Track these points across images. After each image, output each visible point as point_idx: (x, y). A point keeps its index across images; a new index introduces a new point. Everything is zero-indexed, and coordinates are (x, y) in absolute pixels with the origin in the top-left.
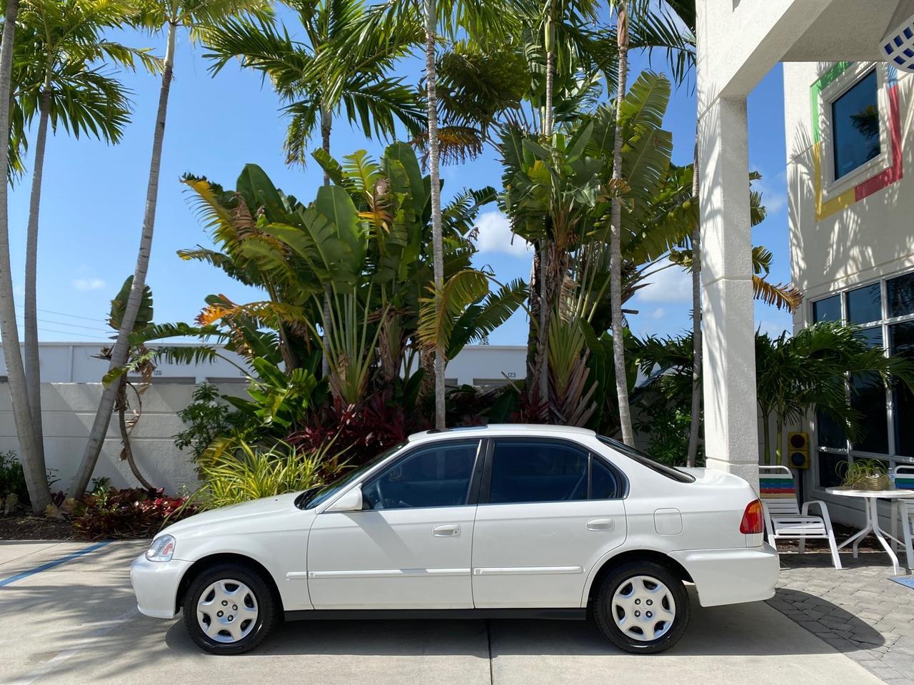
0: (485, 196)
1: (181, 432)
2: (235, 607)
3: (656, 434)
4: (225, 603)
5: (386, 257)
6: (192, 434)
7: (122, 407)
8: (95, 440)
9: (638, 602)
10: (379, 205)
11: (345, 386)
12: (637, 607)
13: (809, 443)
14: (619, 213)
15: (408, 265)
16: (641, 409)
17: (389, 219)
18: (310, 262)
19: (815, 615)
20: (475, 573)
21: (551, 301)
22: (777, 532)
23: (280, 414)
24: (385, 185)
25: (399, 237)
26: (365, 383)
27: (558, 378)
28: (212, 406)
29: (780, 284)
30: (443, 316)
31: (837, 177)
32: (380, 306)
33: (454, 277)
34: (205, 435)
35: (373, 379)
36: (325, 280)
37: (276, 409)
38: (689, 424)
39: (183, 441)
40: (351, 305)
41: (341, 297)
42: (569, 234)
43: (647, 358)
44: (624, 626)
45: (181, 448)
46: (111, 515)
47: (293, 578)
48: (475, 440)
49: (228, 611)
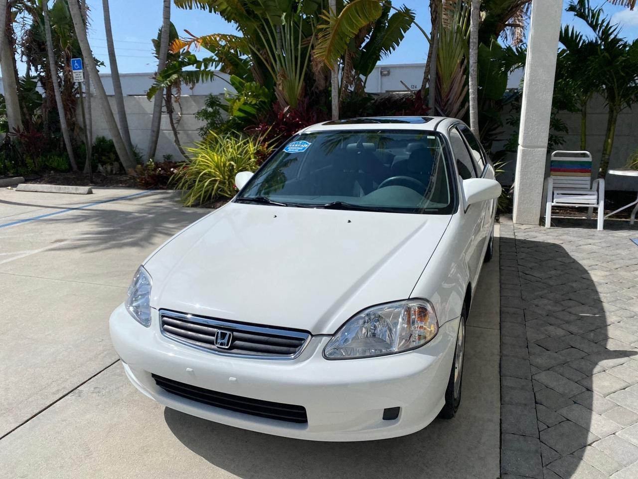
1: (202, 126)
6: (208, 128)
7: (170, 111)
22: (554, 201)
23: (241, 111)
27: (443, 84)
30: (334, 37)
33: (348, 5)
37: (234, 111)
39: (203, 132)
40: (288, 35)
45: (202, 136)
46: (156, 175)
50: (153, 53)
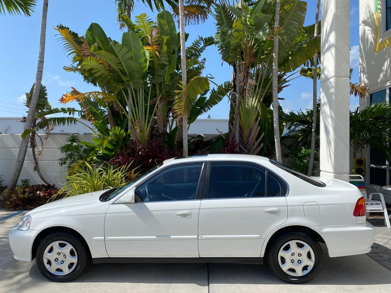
0: (209, 41)
1: (62, 158)
2: (65, 256)
3: (292, 159)
4: (59, 254)
5: (158, 70)
6: (66, 159)
7: (33, 146)
8: (19, 161)
9: (293, 255)
10: (154, 42)
11: (139, 136)
12: (293, 258)
13: (365, 163)
14: (278, 46)
15: (170, 75)
16: (285, 146)
17: (159, 49)
18: (119, 72)
19: (386, 257)
20: (200, 238)
21: (241, 93)
23: (106, 149)
24: (157, 31)
25: (164, 60)
26: (149, 134)
27: (244, 132)
28: (75, 145)
29: (356, 84)
30: (186, 99)
31: (387, 30)
32: (156, 96)
33: (192, 80)
34: (73, 159)
35: (153, 132)
36: (127, 81)
37: (104, 147)
38: (309, 155)
39: (63, 162)
40: (141, 96)
41: (136, 91)
42: (251, 57)
43: (289, 121)
44: (285, 268)
45: (61, 165)
46: (24, 198)
47: (96, 241)
48: (201, 163)
49: (61, 258)
50: (24, 103)
